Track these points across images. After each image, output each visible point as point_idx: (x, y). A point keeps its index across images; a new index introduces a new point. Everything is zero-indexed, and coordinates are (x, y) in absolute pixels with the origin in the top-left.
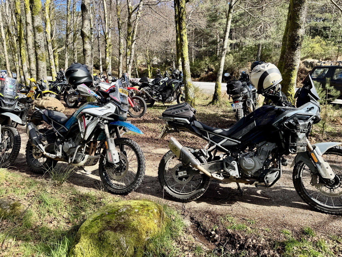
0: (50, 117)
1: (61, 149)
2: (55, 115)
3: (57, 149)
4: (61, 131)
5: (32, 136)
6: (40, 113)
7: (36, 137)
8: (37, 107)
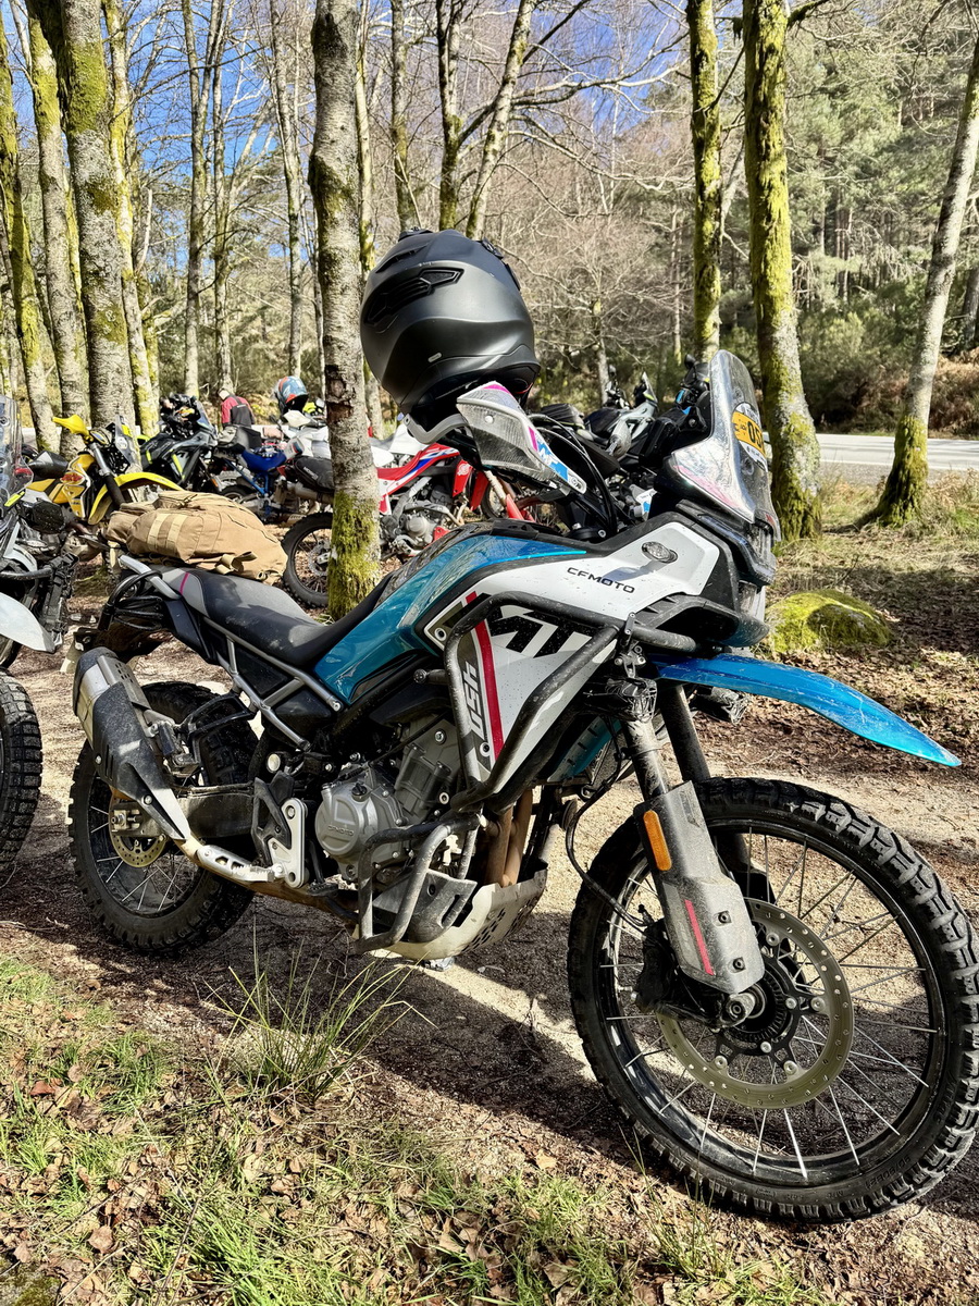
0: (220, 620)
1: (296, 826)
2: (244, 605)
3: (270, 830)
4: (294, 706)
5: (111, 738)
6: (153, 589)
7: (135, 745)
8: (135, 556)
